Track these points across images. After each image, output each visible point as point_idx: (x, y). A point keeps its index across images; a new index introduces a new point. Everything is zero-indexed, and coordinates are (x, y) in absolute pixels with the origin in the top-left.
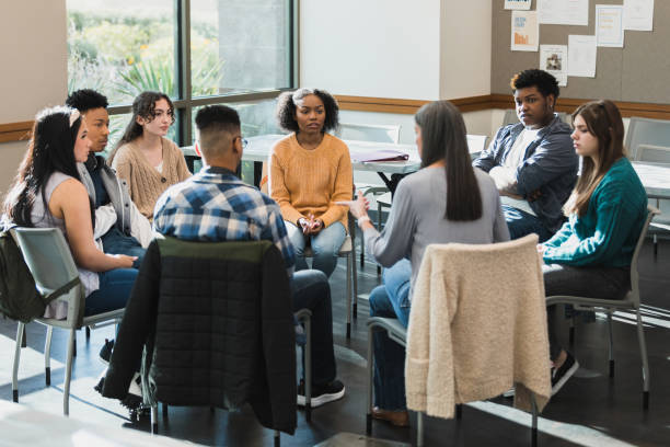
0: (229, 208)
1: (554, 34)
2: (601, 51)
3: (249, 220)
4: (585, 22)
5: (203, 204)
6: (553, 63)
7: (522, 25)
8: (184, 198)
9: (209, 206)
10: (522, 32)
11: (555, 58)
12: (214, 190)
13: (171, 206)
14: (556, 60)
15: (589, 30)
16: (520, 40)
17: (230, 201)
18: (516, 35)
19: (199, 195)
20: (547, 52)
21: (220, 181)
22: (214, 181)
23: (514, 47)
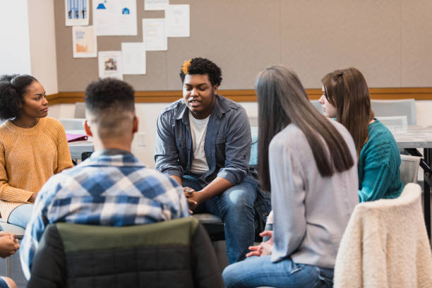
0: (136, 193)
1: (109, 43)
2: (149, 54)
3: (162, 206)
4: (134, 32)
5: (103, 191)
6: (110, 65)
7: (82, 37)
8: (80, 186)
9: (111, 192)
10: (82, 43)
11: (111, 61)
12: (115, 174)
13: (62, 195)
14: (113, 63)
15: (138, 38)
16: (80, 49)
17: (138, 185)
18: (77, 45)
19: (98, 180)
20: (104, 57)
21: (121, 164)
22: (113, 164)
23: (76, 55)
